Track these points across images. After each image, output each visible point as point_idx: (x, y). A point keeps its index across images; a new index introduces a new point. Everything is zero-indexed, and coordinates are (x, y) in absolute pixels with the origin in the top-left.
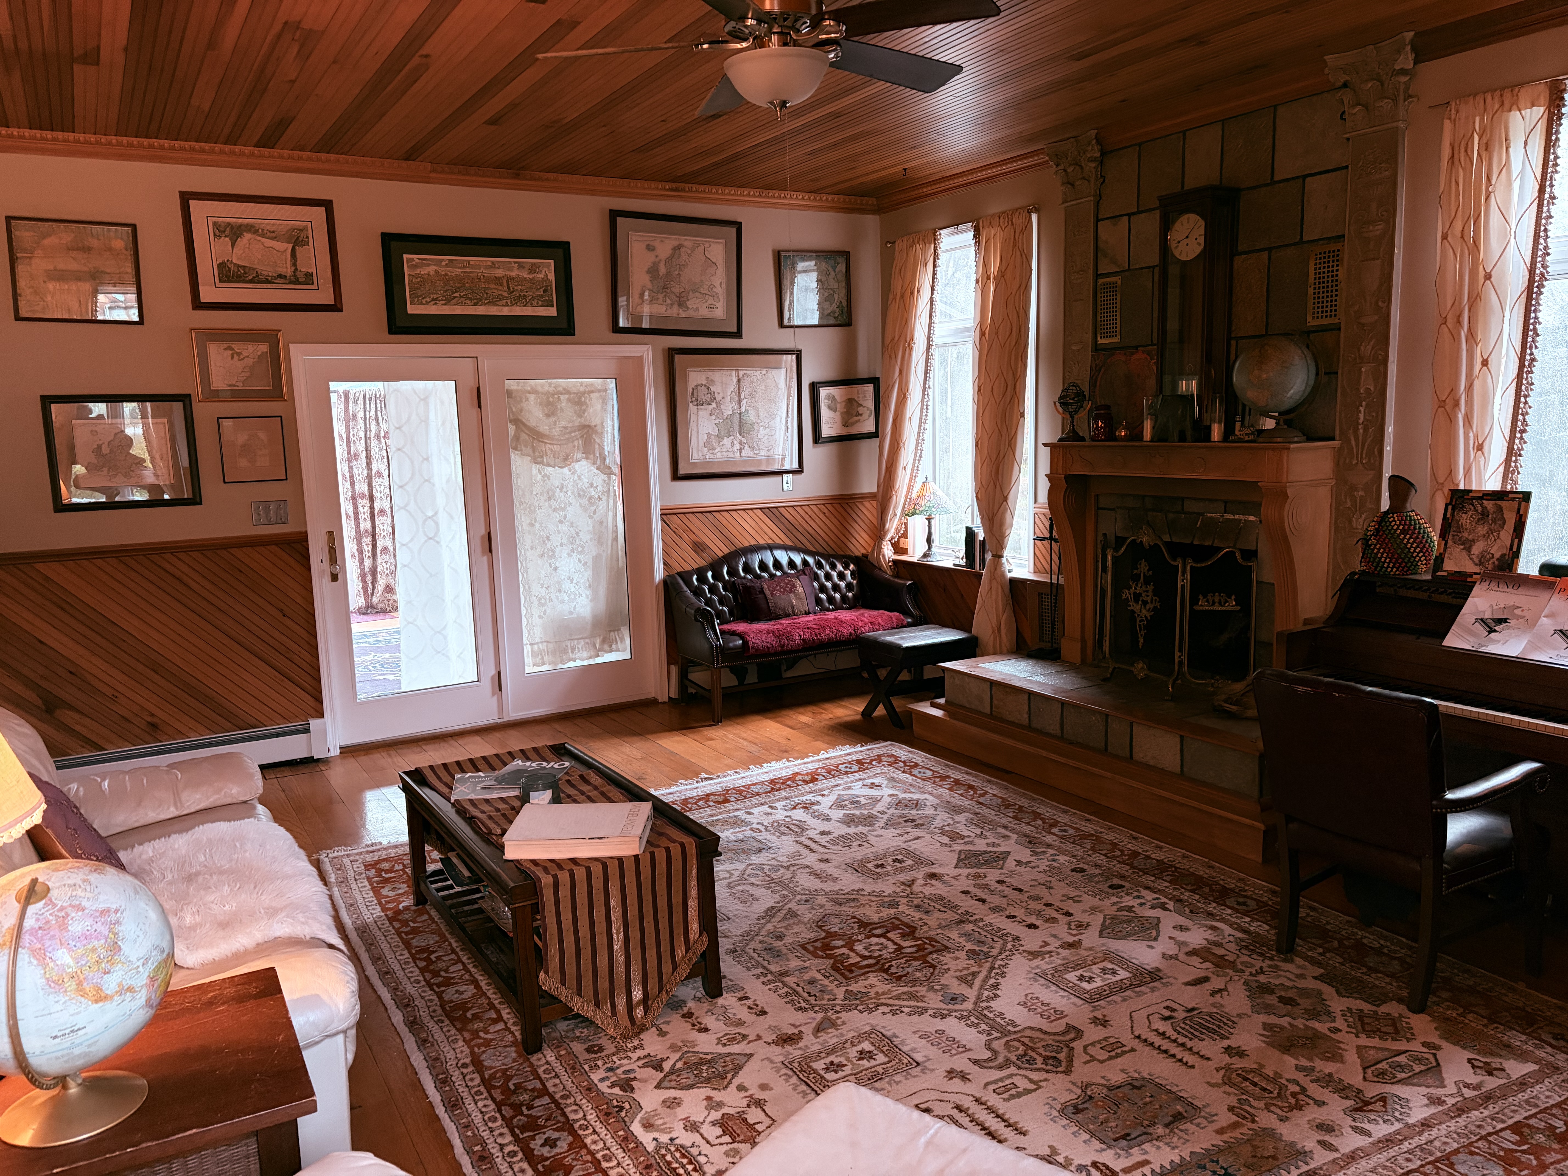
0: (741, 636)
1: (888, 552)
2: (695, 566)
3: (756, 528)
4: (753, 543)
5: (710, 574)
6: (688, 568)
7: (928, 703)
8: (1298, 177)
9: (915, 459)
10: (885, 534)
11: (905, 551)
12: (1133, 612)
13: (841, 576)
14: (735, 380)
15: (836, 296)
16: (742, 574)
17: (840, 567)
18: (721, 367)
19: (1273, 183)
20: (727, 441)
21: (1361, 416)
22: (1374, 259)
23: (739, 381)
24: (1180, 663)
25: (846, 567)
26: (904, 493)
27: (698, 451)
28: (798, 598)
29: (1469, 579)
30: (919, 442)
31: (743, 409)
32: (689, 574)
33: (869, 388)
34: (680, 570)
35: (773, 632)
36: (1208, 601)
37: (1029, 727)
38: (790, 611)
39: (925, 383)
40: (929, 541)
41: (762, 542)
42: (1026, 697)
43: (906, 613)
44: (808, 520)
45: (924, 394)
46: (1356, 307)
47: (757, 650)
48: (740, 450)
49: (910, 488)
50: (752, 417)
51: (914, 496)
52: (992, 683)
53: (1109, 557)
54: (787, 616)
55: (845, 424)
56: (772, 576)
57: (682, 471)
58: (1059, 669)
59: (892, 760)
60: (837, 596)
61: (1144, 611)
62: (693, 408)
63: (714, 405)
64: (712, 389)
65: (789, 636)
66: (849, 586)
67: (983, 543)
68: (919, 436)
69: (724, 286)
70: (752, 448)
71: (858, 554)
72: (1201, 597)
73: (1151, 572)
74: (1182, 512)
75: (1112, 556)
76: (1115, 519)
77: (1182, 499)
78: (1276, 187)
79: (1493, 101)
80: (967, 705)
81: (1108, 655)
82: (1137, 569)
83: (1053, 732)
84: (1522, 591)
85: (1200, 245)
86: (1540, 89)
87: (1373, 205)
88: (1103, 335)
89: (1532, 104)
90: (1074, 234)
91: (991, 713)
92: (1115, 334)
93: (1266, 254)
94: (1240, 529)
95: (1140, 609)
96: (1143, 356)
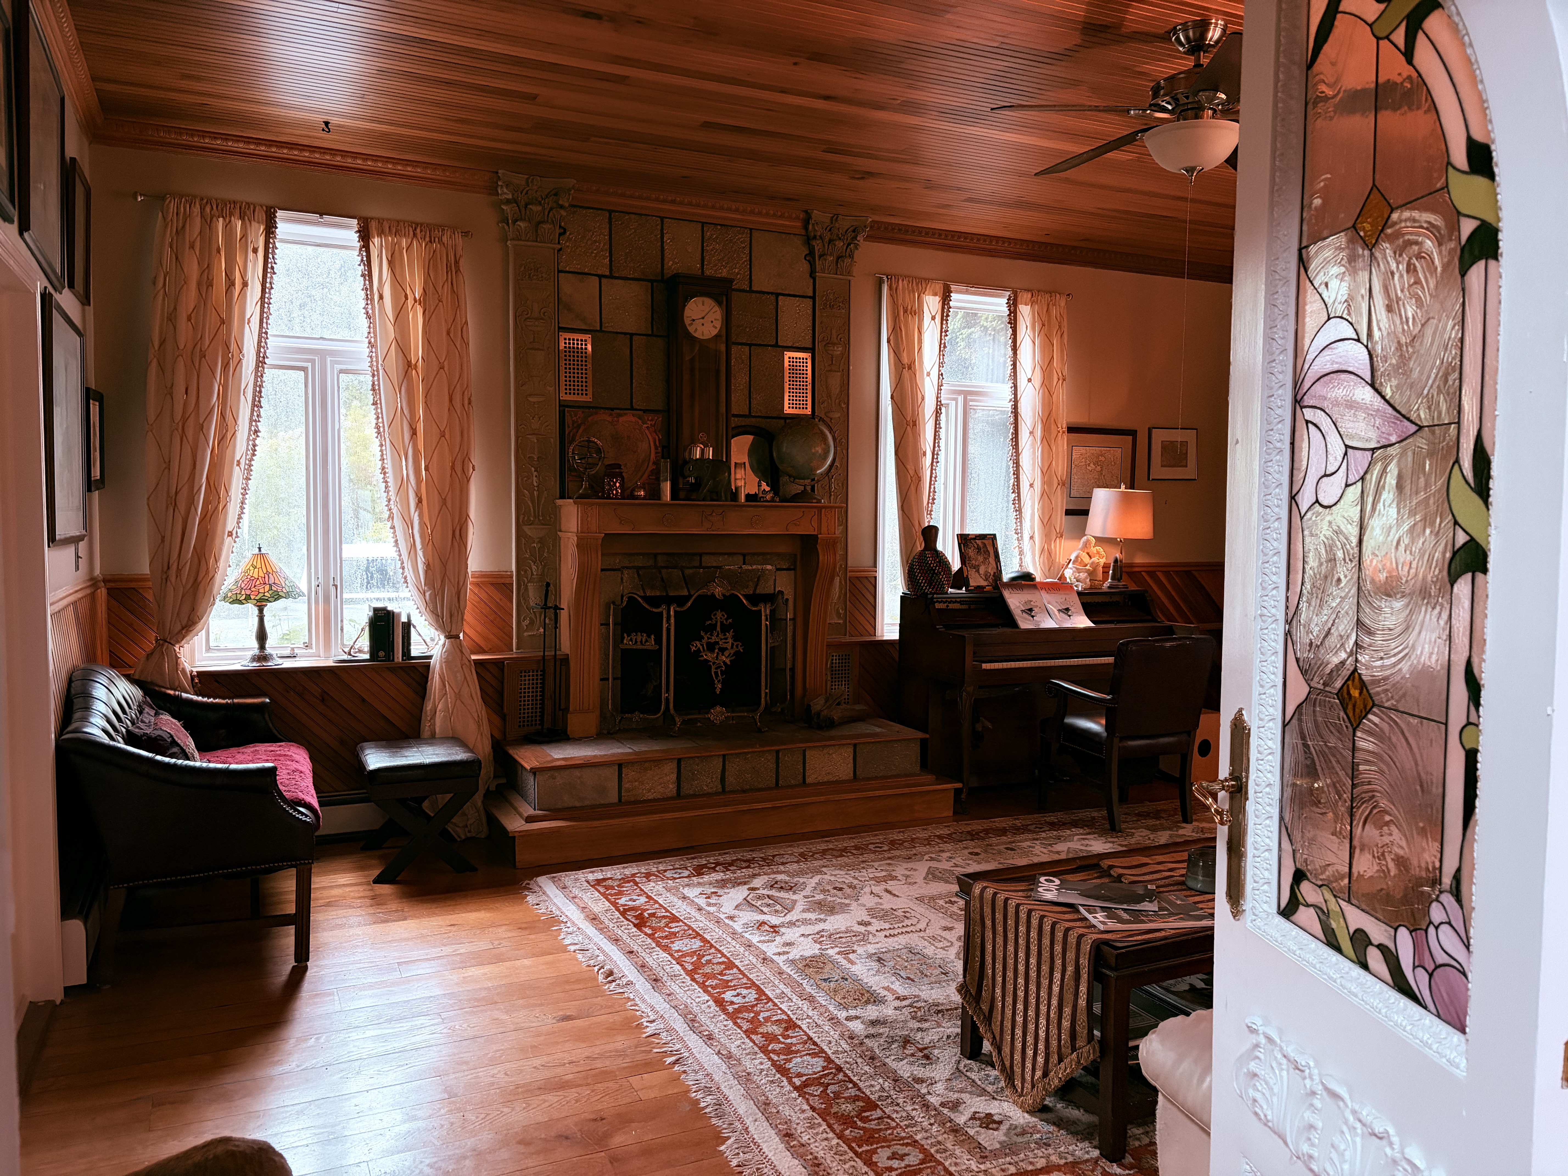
8: (772, 293)
12: (707, 661)
19: (751, 291)
22: (836, 371)
24: (766, 696)
33: (97, 408)
39: (252, 414)
40: (262, 638)
42: (675, 764)
45: (250, 429)
46: (825, 404)
61: (721, 658)
67: (406, 625)
73: (730, 620)
74: (701, 566)
75: (675, 612)
76: (622, 579)
77: (701, 555)
78: (754, 295)
79: (917, 285)
80: (577, 804)
81: (672, 711)
82: (711, 619)
83: (710, 791)
84: (1025, 591)
85: (716, 328)
86: (939, 287)
87: (834, 332)
88: (568, 391)
89: (935, 294)
90: (529, 277)
91: (620, 800)
92: (584, 392)
93: (747, 348)
94: (759, 577)
95: (717, 657)
96: (633, 419)
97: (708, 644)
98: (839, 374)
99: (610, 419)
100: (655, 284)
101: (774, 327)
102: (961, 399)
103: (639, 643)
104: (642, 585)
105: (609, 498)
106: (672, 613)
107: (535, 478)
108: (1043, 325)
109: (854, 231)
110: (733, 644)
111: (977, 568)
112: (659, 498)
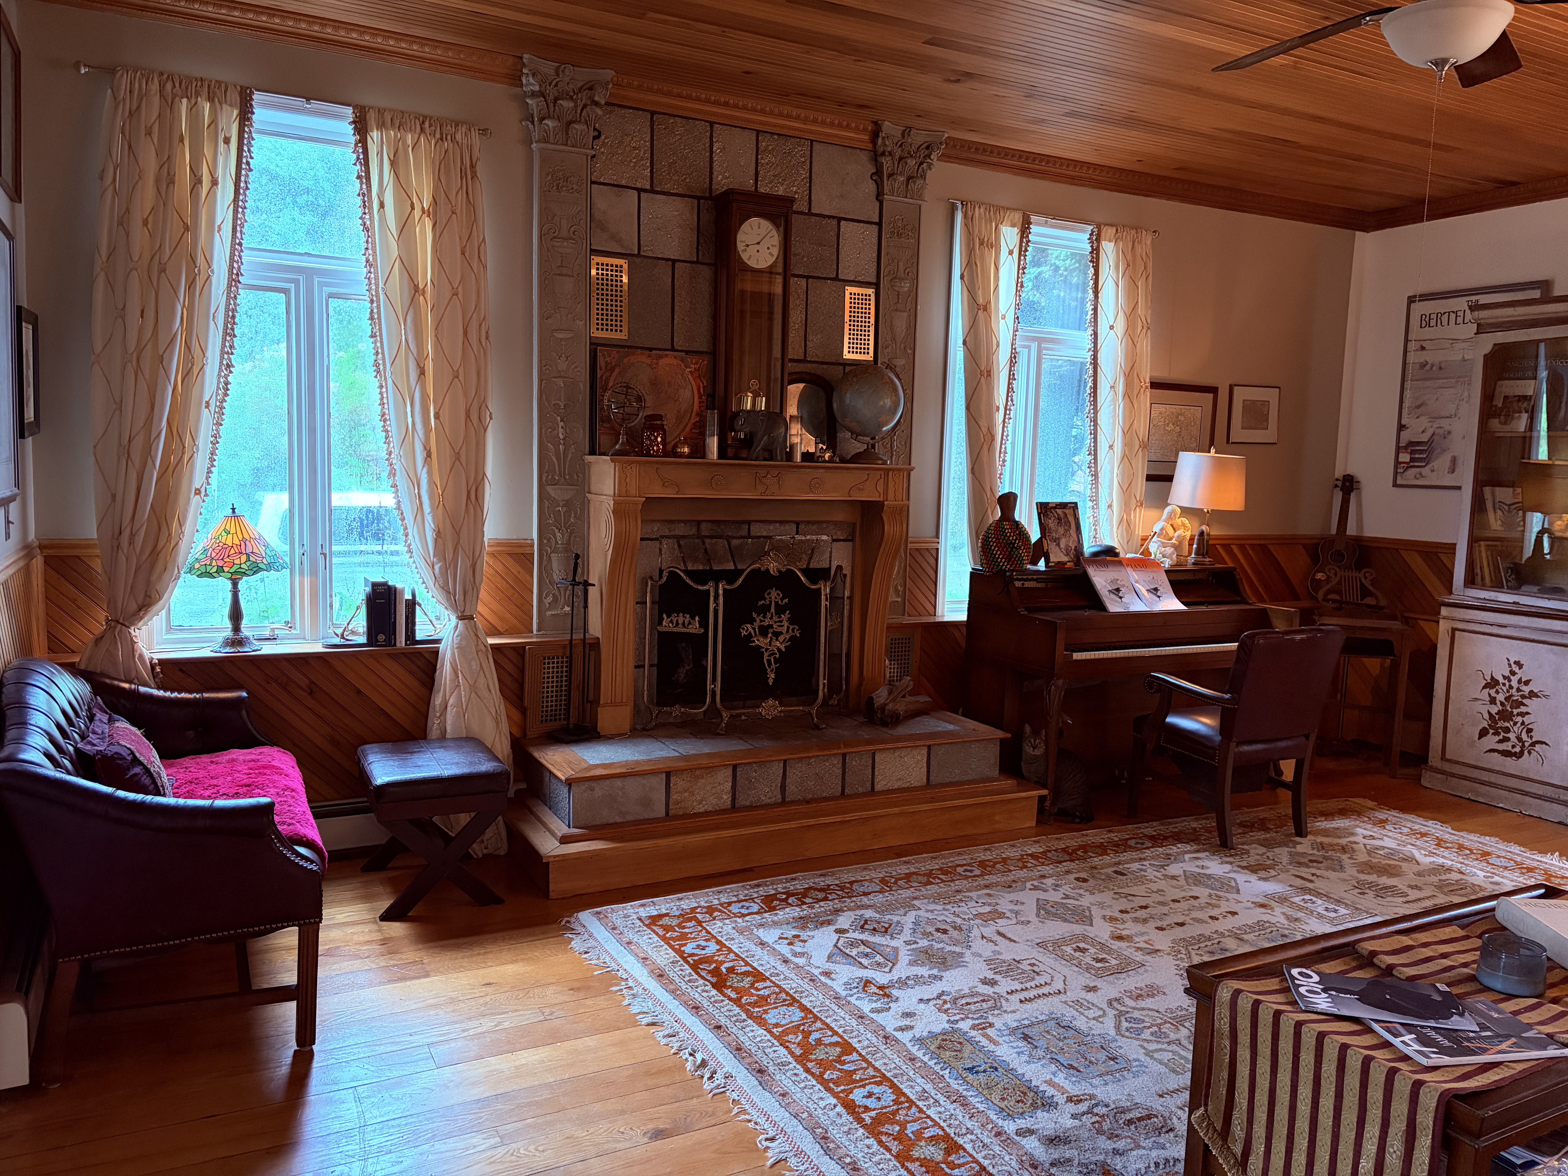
8: (834, 217)
12: (759, 647)
19: (810, 214)
22: (902, 311)
33: (30, 332)
37: (733, 809)
40: (236, 617)
42: (730, 771)
46: (889, 350)
52: (671, 773)
73: (786, 600)
74: (749, 536)
75: (724, 589)
76: (660, 550)
77: (749, 523)
78: (813, 219)
79: (995, 214)
80: (618, 819)
81: (719, 705)
82: (765, 599)
83: (769, 801)
84: (1110, 568)
85: (772, 255)
86: (1018, 217)
87: (901, 264)
88: (600, 327)
89: (1013, 225)
90: (558, 188)
91: (667, 814)
92: (619, 328)
93: (804, 281)
94: (813, 549)
95: (770, 642)
96: (675, 362)
97: (760, 627)
98: (906, 314)
99: (648, 361)
100: (702, 201)
101: (834, 257)
102: (1034, 346)
103: (680, 626)
104: (683, 558)
105: (648, 455)
106: (721, 592)
107: (561, 430)
108: (1128, 265)
109: (927, 148)
110: (788, 628)
111: (1057, 541)
112: (704, 457)
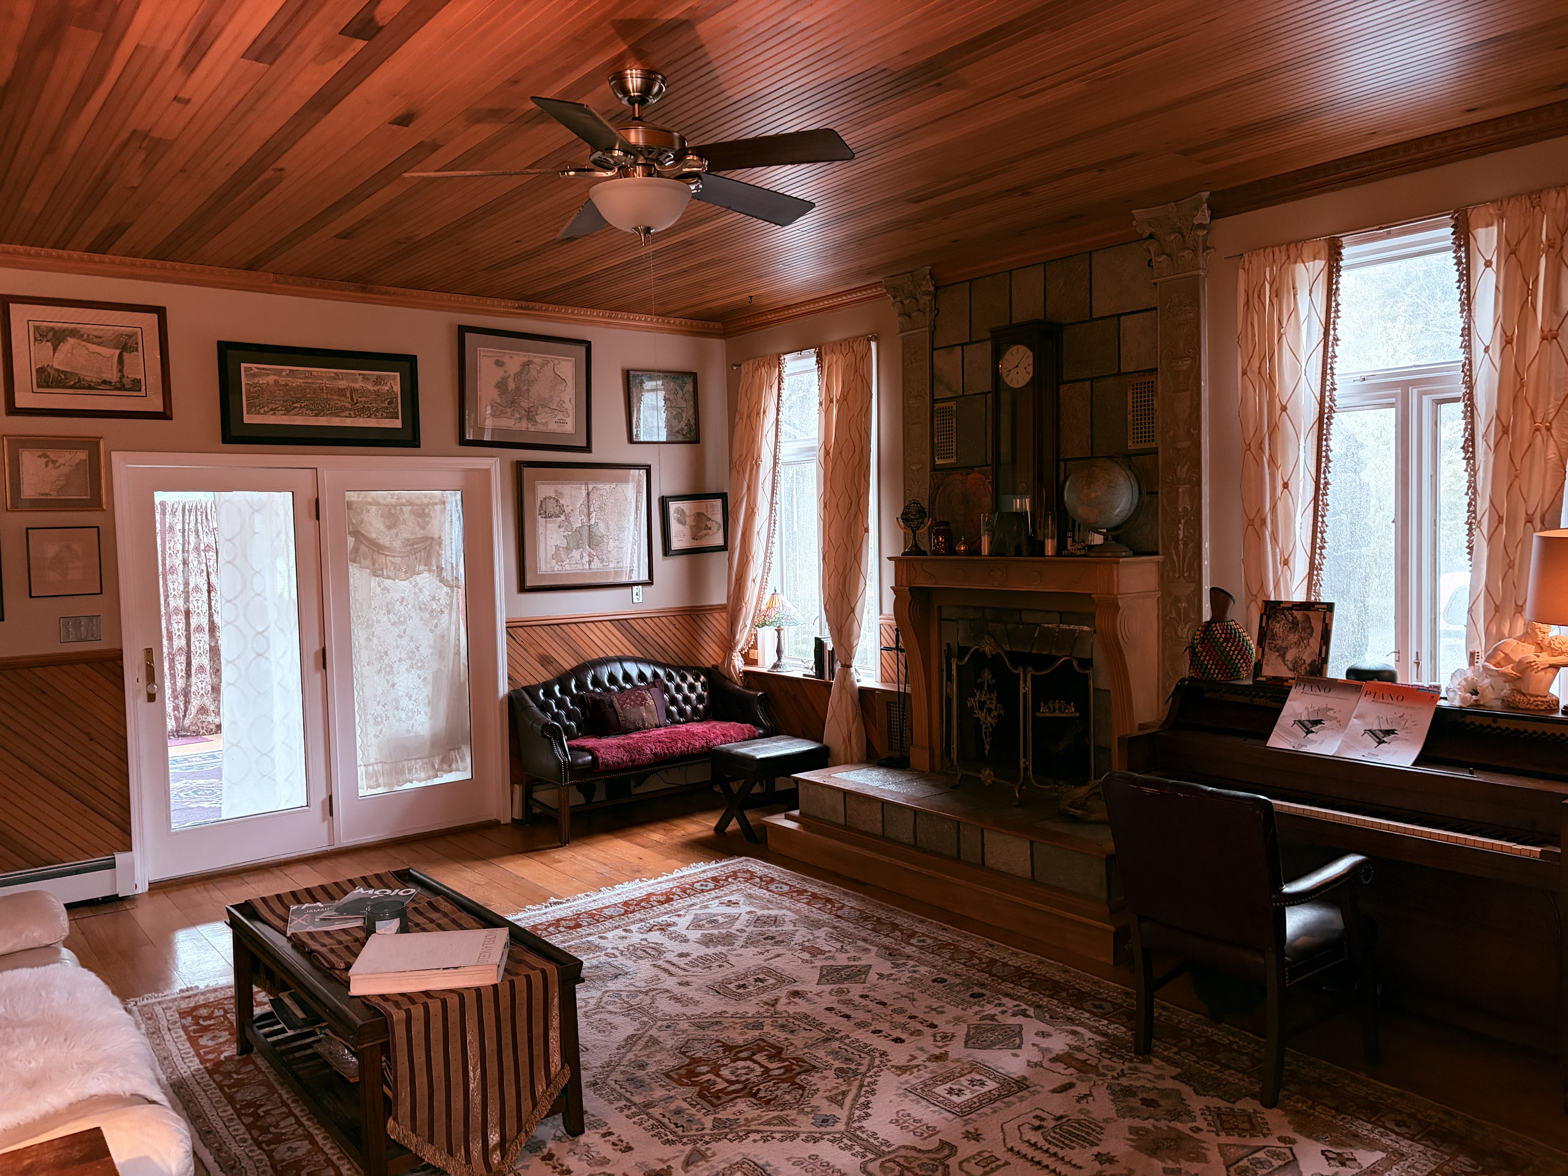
0: (590, 751)
1: (738, 663)
2: (542, 680)
3: (605, 640)
4: (602, 655)
5: (557, 688)
6: (534, 682)
7: (783, 816)
8: (1114, 316)
9: (763, 572)
10: (736, 645)
11: (755, 662)
12: (978, 719)
13: (692, 688)
14: (584, 493)
15: (684, 415)
16: (591, 688)
17: (690, 679)
18: (570, 480)
19: (1092, 320)
20: (576, 554)
21: (1181, 533)
22: (1184, 391)
23: (588, 494)
24: (1026, 769)
25: (697, 679)
26: (754, 605)
27: (546, 562)
28: (649, 710)
29: (1285, 684)
30: (768, 555)
31: (593, 522)
32: (536, 688)
33: (718, 503)
34: (525, 684)
35: (624, 747)
36: (1049, 708)
37: (883, 837)
38: (641, 725)
39: (772, 499)
40: (779, 651)
41: (611, 654)
42: (879, 806)
43: (757, 724)
44: (659, 631)
45: (771, 509)
46: (1171, 434)
47: (607, 765)
48: (590, 562)
49: (760, 599)
50: (601, 529)
51: (764, 607)
52: (846, 793)
53: (954, 666)
54: (638, 729)
55: (695, 537)
56: (622, 689)
57: (529, 583)
58: (910, 777)
59: (747, 875)
60: (688, 708)
61: (989, 718)
62: (541, 521)
63: (563, 517)
64: (562, 501)
65: (640, 750)
66: (700, 698)
67: (832, 653)
68: (767, 549)
69: (573, 401)
70: (602, 560)
71: (708, 665)
72: (1042, 704)
73: (994, 681)
75: (957, 665)
76: (958, 629)
77: (1020, 611)
78: (1095, 323)
79: (1282, 254)
80: (820, 816)
81: (955, 763)
82: (981, 677)
85: (1028, 373)
86: (1321, 244)
87: (1179, 343)
88: (941, 455)
89: (1315, 257)
90: (912, 361)
91: (845, 824)
92: (952, 454)
93: (1086, 384)
94: (1076, 639)
95: (986, 717)
96: (979, 476)
97: (979, 701)
98: (1188, 393)
99: (961, 478)
101: (1115, 353)
104: (973, 637)
110: (996, 706)
111: (1282, 652)
